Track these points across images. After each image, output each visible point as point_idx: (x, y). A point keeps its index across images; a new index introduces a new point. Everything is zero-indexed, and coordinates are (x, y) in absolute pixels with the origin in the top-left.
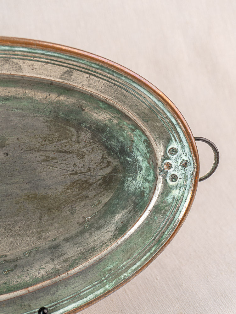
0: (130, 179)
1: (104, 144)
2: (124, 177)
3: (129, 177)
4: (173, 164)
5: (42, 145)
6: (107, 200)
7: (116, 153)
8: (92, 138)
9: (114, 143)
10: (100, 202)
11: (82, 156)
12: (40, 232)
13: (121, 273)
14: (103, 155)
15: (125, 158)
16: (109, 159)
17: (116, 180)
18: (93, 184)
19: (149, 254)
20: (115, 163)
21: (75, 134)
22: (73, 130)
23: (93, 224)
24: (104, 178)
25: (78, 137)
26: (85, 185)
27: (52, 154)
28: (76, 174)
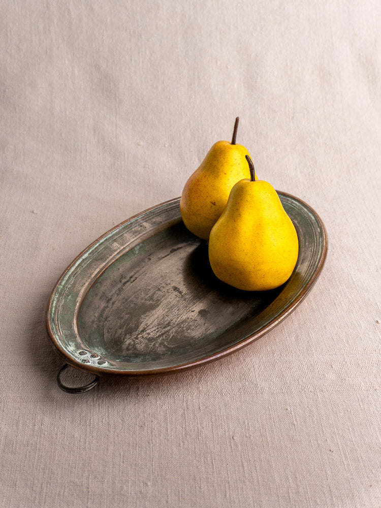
0: (104, 353)
1: (145, 355)
2: (109, 352)
3: (106, 354)
4: (93, 359)
5: (180, 327)
6: (105, 336)
7: (130, 357)
8: (155, 351)
9: (139, 360)
10: (108, 332)
11: (150, 340)
12: (126, 300)
13: (59, 296)
14: (137, 350)
15: (121, 359)
16: (130, 352)
17: (113, 347)
18: (125, 335)
19: (53, 312)
20: (124, 353)
21: (168, 346)
22: (172, 346)
23: (100, 322)
24: (122, 342)
25: (164, 346)
26: (130, 331)
27: (169, 328)
28: (143, 331)
